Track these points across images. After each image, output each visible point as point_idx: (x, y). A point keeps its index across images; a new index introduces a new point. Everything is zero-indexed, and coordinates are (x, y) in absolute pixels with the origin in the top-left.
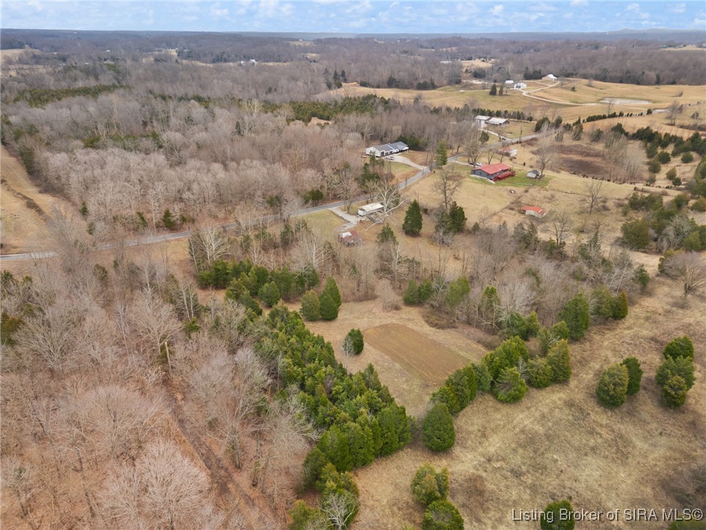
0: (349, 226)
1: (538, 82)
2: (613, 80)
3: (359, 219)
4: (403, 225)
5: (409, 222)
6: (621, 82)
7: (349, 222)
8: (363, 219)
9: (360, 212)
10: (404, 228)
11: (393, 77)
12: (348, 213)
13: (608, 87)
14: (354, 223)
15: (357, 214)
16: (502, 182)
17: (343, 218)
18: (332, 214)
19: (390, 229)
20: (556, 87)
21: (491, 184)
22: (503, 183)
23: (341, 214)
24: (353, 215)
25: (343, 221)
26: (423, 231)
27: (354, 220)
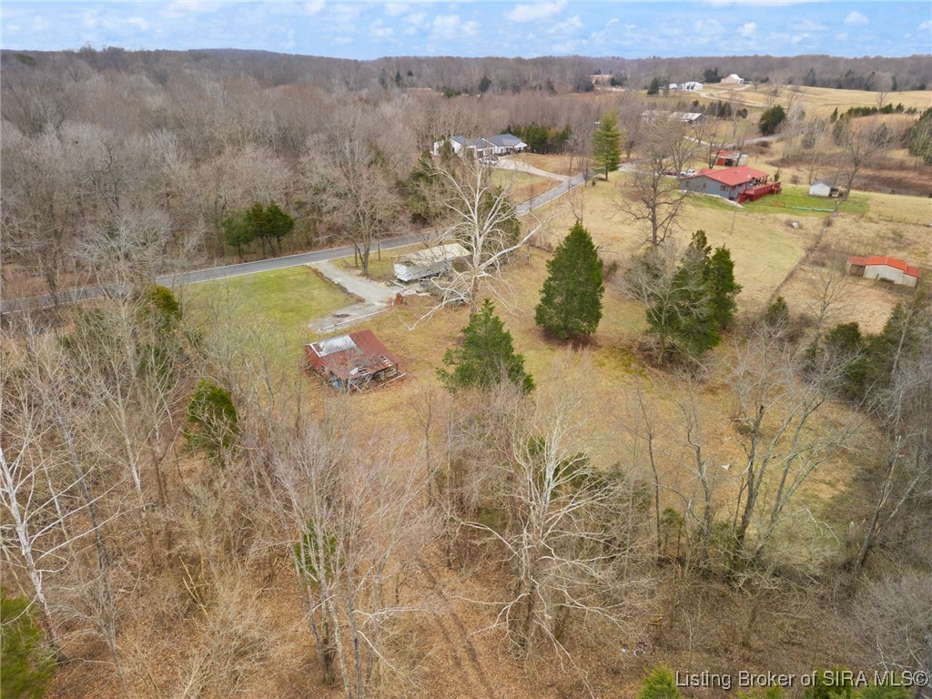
0: (356, 316)
1: (716, 85)
2: (826, 84)
3: (394, 292)
4: (539, 309)
5: (558, 300)
6: (840, 87)
7: (361, 300)
8: (409, 291)
9: (402, 272)
10: (540, 319)
11: (488, 77)
12: (366, 274)
13: (826, 93)
14: (378, 305)
15: (390, 279)
16: (758, 205)
17: (343, 290)
18: (313, 277)
19: (497, 325)
20: (748, 91)
21: (733, 208)
22: (761, 207)
23: (341, 278)
24: (379, 279)
25: (342, 297)
26: (603, 328)
27: (376, 295)
